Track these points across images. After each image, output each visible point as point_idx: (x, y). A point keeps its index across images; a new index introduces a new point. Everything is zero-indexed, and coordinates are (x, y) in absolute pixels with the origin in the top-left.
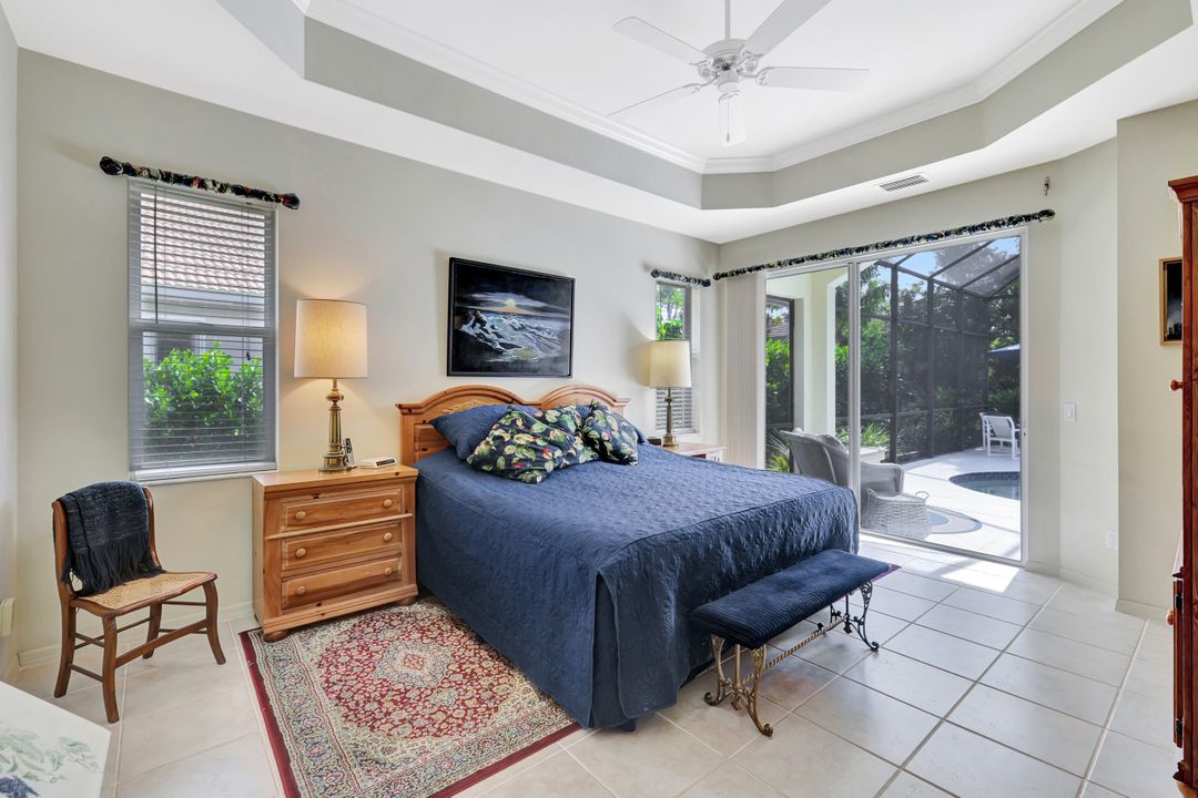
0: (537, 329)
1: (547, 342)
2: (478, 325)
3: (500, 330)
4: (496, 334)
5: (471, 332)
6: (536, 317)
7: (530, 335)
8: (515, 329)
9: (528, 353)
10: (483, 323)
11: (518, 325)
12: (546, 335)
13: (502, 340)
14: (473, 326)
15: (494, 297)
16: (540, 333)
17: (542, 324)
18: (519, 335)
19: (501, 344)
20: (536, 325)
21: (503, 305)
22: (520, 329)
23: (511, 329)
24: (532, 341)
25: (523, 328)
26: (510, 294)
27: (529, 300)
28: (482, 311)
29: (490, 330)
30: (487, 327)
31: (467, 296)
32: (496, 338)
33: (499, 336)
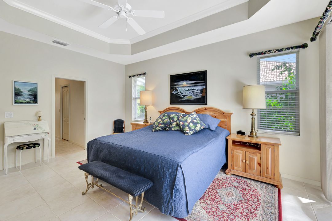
0: (193, 89)
1: (196, 93)
2: (176, 91)
3: (182, 92)
4: (181, 93)
5: (175, 93)
6: (193, 86)
7: (190, 92)
8: (186, 91)
9: (190, 97)
10: (177, 90)
11: (187, 89)
12: (196, 91)
13: (182, 94)
14: (175, 91)
15: (180, 83)
16: (194, 91)
17: (194, 88)
18: (188, 92)
19: (182, 95)
20: (192, 89)
21: (183, 84)
22: (187, 90)
23: (185, 91)
24: (191, 93)
25: (188, 90)
26: (184, 81)
27: (191, 81)
28: (177, 87)
29: (179, 92)
30: (178, 91)
31: (173, 84)
32: (181, 94)
33: (182, 93)
